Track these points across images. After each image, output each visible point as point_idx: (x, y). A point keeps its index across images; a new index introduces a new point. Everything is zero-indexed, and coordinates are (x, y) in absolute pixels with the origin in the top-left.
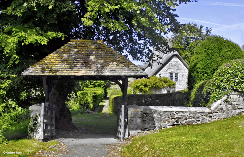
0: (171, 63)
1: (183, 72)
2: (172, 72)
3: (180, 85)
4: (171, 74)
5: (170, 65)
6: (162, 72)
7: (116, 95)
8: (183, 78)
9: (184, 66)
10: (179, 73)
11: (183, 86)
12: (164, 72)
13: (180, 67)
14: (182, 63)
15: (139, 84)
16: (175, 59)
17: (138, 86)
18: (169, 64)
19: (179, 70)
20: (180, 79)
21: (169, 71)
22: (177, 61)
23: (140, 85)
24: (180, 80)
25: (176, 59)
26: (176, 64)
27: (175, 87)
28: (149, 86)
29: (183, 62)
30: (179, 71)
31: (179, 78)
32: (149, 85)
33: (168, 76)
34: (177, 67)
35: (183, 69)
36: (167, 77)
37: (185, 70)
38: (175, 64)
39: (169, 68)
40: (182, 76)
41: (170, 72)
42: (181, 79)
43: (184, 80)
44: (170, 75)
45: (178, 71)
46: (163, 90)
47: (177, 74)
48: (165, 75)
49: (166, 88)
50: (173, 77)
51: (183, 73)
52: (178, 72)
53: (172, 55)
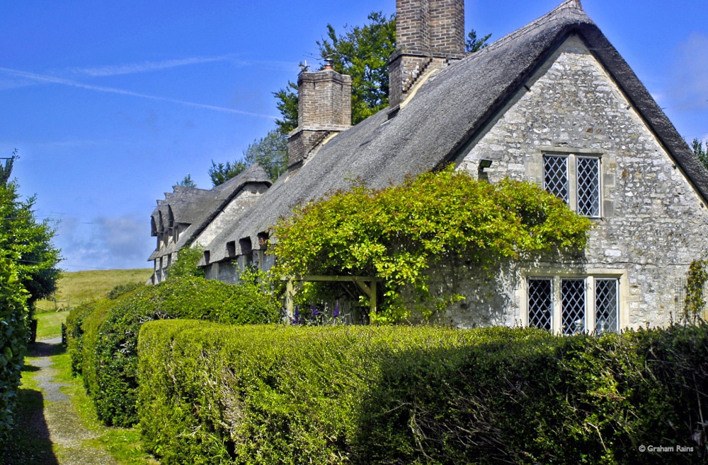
0: (552, 87)
1: (629, 150)
2: (557, 149)
3: (611, 237)
4: (553, 162)
5: (544, 101)
6: (496, 148)
7: (156, 318)
8: (630, 194)
9: (632, 110)
10: (599, 155)
11: (628, 245)
12: (508, 145)
13: (609, 112)
14: (621, 87)
15: (348, 229)
16: (572, 55)
17: (341, 247)
18: (536, 88)
19: (600, 137)
20: (612, 198)
21: (536, 142)
22: (585, 74)
23: (356, 239)
24: (608, 205)
25: (578, 57)
26: (581, 94)
27: (577, 256)
28: (428, 245)
29: (627, 83)
30: (601, 142)
31: (604, 192)
32: (429, 236)
33: (532, 172)
34: (586, 111)
35: (627, 129)
36: (532, 181)
37: (641, 139)
38: (575, 94)
39: (536, 120)
40: (624, 176)
41: (548, 145)
42: (615, 199)
43: (636, 206)
44: (547, 168)
45: (595, 141)
46: (506, 273)
47: (588, 166)
48: (512, 167)
49: (521, 262)
50: (564, 180)
51: (628, 160)
52: (595, 147)
53: (557, 30)
